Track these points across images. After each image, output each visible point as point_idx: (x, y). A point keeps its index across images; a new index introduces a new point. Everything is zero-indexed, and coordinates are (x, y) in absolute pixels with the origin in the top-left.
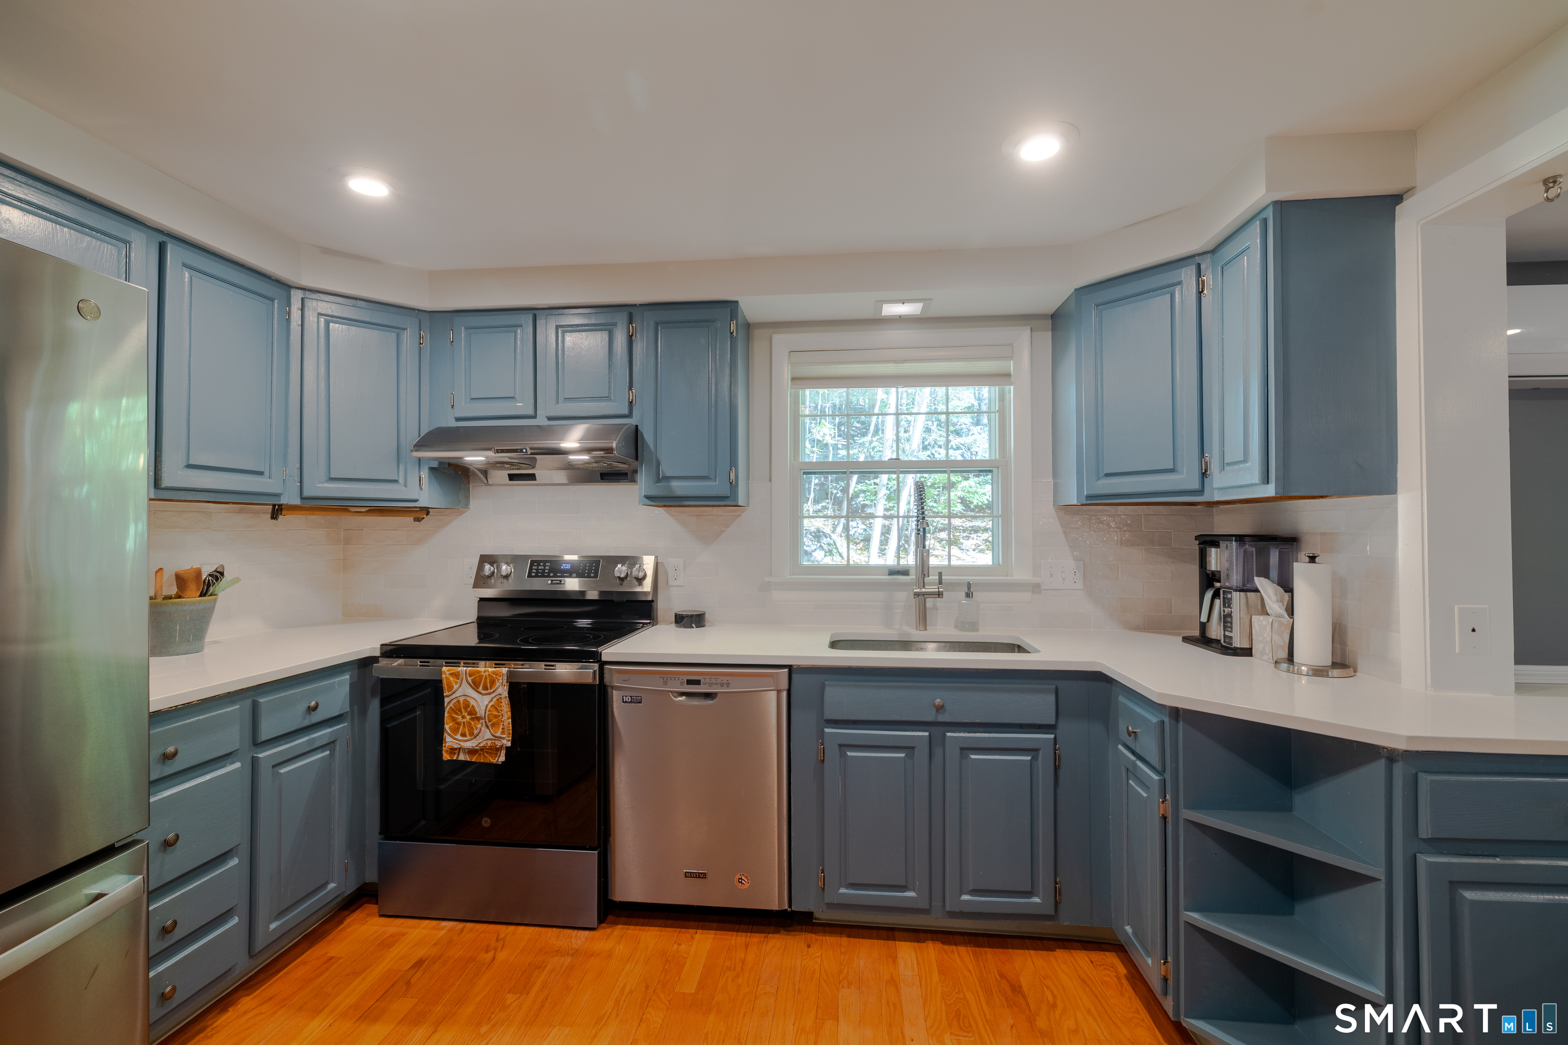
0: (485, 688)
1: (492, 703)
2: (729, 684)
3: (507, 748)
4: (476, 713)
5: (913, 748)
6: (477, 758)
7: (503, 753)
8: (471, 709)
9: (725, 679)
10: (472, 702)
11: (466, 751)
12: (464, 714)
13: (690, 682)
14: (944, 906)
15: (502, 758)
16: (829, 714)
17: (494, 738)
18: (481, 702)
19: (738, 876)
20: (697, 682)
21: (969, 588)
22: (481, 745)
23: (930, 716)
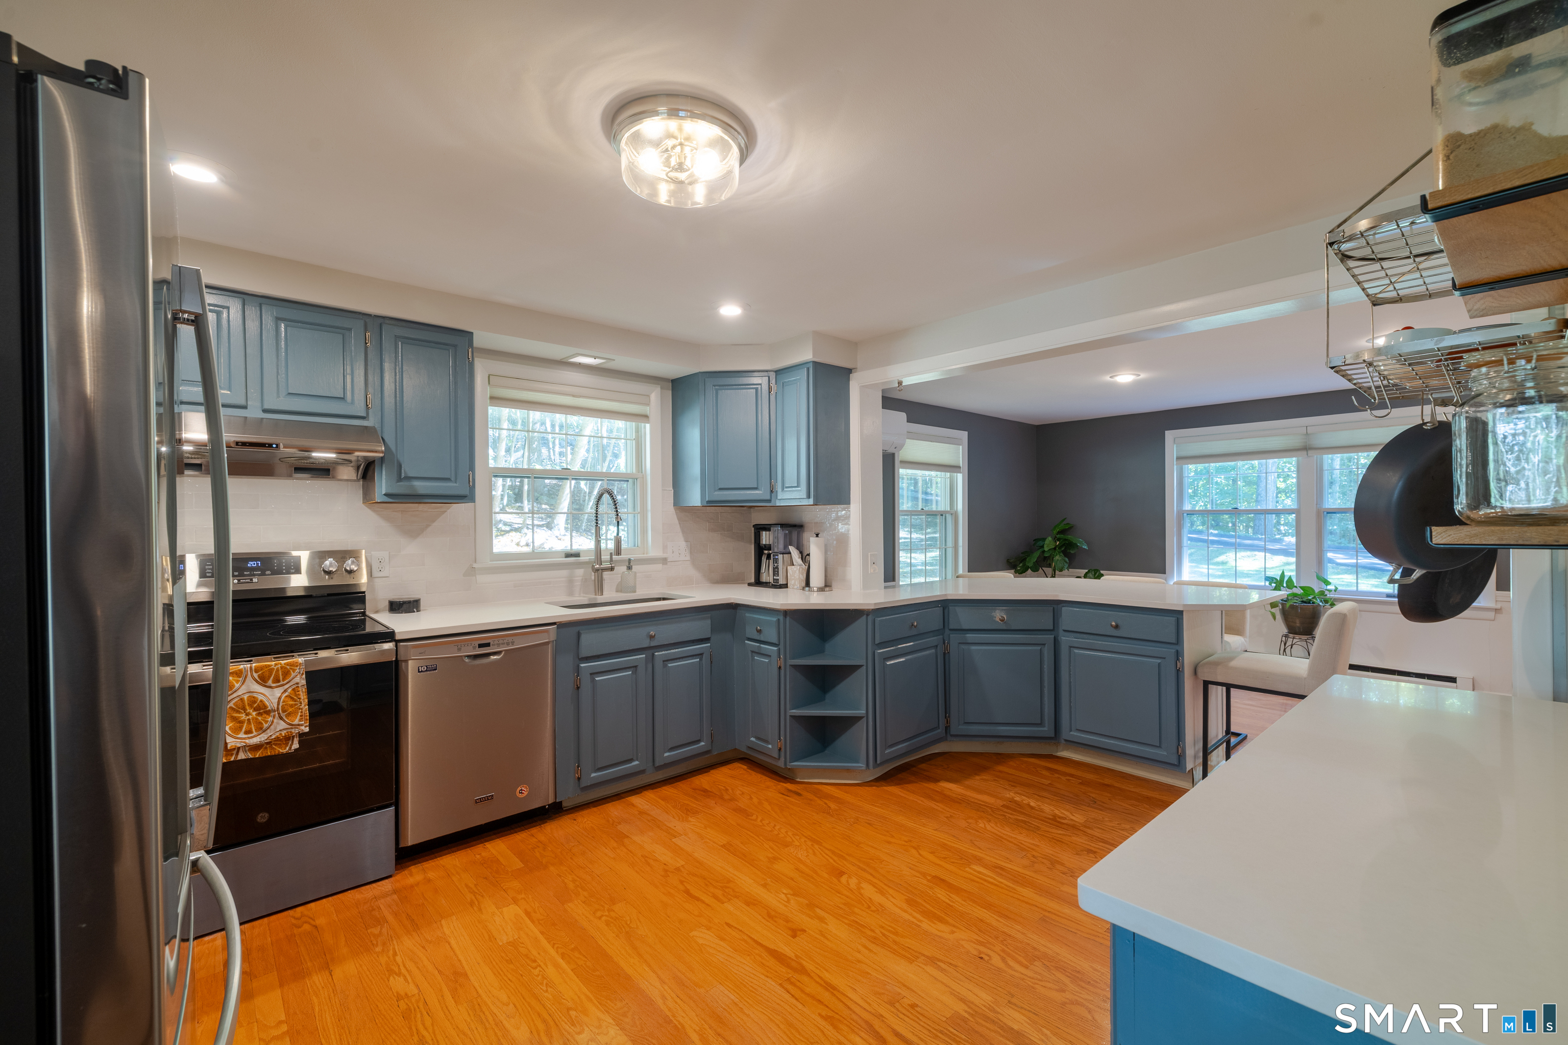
0: (277, 680)
1: (287, 694)
2: (514, 642)
3: (301, 735)
4: (266, 707)
5: (636, 667)
6: (262, 753)
7: (296, 741)
8: (258, 704)
9: (510, 639)
10: (260, 697)
11: (247, 748)
12: (248, 711)
13: (481, 646)
14: (654, 765)
15: (296, 745)
16: (584, 653)
17: (290, 727)
18: (272, 696)
19: (520, 788)
20: (488, 645)
21: (629, 563)
22: (273, 737)
23: (646, 644)
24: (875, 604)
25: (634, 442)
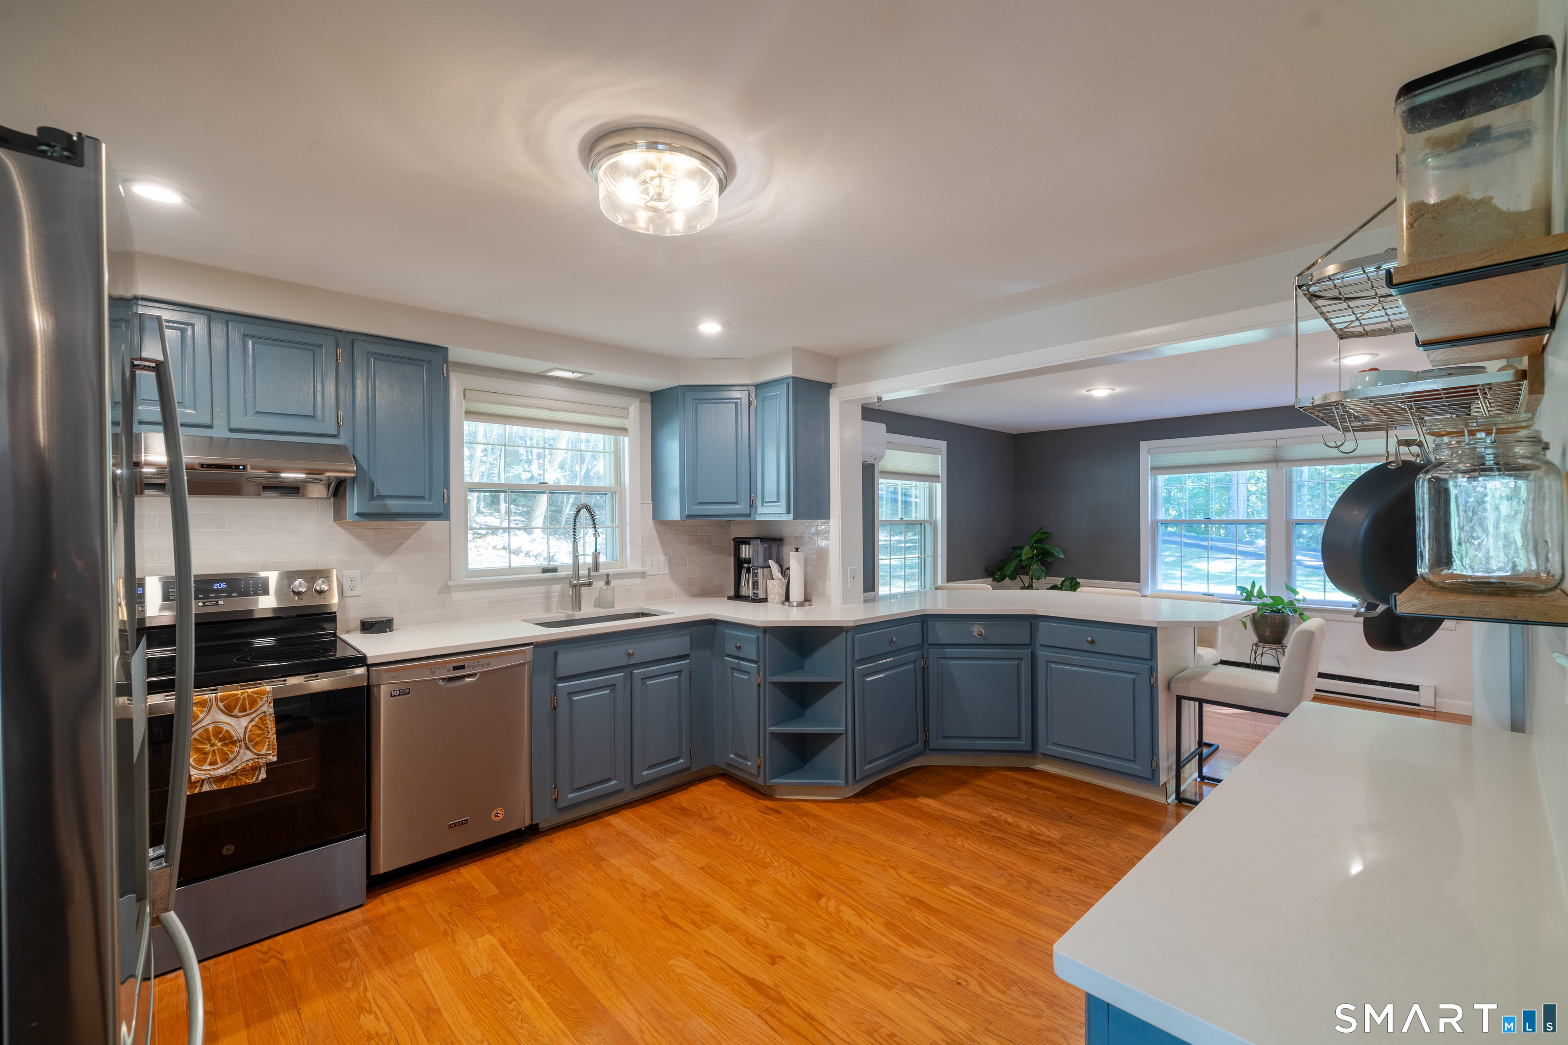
0: (243, 709)
1: (253, 723)
2: (489, 664)
3: (269, 765)
4: (231, 737)
5: (614, 685)
6: (227, 784)
7: (263, 771)
8: (224, 735)
9: (485, 661)
10: (226, 727)
11: (212, 780)
12: (213, 741)
13: (455, 668)
14: (632, 783)
15: (263, 775)
16: (561, 673)
17: (257, 757)
18: (238, 726)
19: (495, 812)
20: (463, 667)
21: (608, 578)
22: (239, 768)
23: (624, 661)
24: (855, 621)
25: (613, 455)
